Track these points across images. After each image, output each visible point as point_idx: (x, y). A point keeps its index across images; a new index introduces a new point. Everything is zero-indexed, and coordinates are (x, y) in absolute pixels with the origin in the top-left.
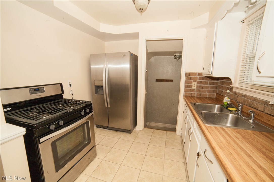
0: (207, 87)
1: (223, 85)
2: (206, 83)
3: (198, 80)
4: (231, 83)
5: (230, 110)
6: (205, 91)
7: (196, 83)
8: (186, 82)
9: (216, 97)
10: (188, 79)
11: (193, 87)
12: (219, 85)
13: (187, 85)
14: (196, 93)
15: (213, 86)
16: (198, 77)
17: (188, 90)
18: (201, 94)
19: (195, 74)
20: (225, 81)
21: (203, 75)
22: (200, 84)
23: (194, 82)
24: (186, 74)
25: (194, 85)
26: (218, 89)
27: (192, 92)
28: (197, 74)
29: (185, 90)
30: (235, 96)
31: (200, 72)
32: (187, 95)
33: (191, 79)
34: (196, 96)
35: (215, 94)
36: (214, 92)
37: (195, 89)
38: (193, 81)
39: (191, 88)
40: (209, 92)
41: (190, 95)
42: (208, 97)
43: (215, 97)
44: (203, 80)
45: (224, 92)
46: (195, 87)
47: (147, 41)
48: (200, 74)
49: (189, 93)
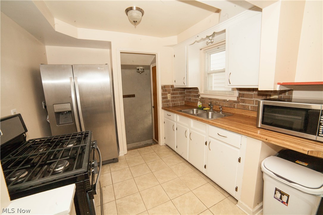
0: (178, 97)
1: (190, 94)
2: (177, 94)
3: (171, 92)
4: (198, 92)
5: (205, 110)
6: (177, 100)
7: (170, 94)
8: (163, 94)
9: (186, 104)
10: (164, 92)
11: (168, 98)
12: (186, 94)
13: (164, 97)
14: (171, 103)
15: (182, 95)
16: (171, 89)
17: (165, 102)
18: (175, 103)
19: (168, 86)
20: (192, 90)
21: (175, 87)
22: (173, 95)
23: (168, 94)
24: (162, 87)
25: (169, 96)
26: (185, 97)
27: (168, 103)
28: (170, 86)
29: (163, 102)
30: (203, 100)
31: (172, 84)
32: (165, 106)
33: (166, 91)
34: (171, 106)
35: (184, 102)
36: (183, 100)
37: (170, 100)
38: (167, 92)
39: (166, 100)
40: (180, 100)
41: (167, 106)
42: (179, 105)
43: (184, 104)
44: (175, 91)
45: (192, 99)
46: (170, 98)
47: (121, 53)
48: (172, 86)
49: (166, 104)
